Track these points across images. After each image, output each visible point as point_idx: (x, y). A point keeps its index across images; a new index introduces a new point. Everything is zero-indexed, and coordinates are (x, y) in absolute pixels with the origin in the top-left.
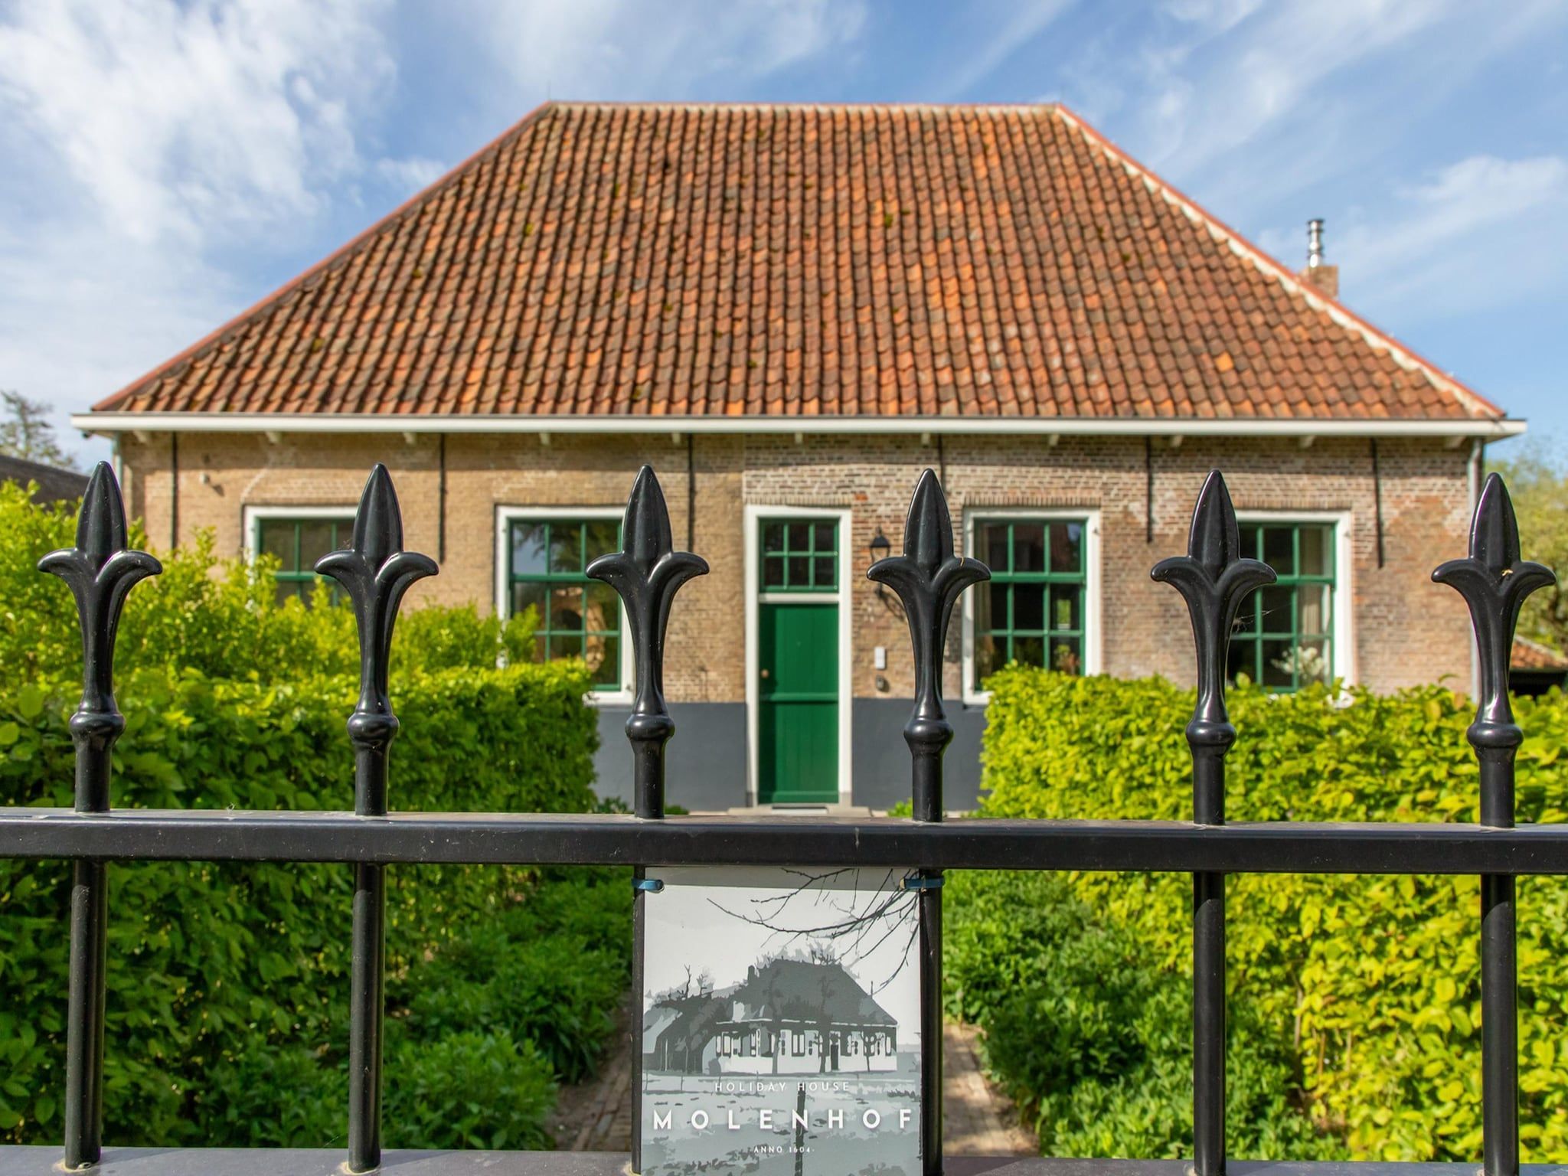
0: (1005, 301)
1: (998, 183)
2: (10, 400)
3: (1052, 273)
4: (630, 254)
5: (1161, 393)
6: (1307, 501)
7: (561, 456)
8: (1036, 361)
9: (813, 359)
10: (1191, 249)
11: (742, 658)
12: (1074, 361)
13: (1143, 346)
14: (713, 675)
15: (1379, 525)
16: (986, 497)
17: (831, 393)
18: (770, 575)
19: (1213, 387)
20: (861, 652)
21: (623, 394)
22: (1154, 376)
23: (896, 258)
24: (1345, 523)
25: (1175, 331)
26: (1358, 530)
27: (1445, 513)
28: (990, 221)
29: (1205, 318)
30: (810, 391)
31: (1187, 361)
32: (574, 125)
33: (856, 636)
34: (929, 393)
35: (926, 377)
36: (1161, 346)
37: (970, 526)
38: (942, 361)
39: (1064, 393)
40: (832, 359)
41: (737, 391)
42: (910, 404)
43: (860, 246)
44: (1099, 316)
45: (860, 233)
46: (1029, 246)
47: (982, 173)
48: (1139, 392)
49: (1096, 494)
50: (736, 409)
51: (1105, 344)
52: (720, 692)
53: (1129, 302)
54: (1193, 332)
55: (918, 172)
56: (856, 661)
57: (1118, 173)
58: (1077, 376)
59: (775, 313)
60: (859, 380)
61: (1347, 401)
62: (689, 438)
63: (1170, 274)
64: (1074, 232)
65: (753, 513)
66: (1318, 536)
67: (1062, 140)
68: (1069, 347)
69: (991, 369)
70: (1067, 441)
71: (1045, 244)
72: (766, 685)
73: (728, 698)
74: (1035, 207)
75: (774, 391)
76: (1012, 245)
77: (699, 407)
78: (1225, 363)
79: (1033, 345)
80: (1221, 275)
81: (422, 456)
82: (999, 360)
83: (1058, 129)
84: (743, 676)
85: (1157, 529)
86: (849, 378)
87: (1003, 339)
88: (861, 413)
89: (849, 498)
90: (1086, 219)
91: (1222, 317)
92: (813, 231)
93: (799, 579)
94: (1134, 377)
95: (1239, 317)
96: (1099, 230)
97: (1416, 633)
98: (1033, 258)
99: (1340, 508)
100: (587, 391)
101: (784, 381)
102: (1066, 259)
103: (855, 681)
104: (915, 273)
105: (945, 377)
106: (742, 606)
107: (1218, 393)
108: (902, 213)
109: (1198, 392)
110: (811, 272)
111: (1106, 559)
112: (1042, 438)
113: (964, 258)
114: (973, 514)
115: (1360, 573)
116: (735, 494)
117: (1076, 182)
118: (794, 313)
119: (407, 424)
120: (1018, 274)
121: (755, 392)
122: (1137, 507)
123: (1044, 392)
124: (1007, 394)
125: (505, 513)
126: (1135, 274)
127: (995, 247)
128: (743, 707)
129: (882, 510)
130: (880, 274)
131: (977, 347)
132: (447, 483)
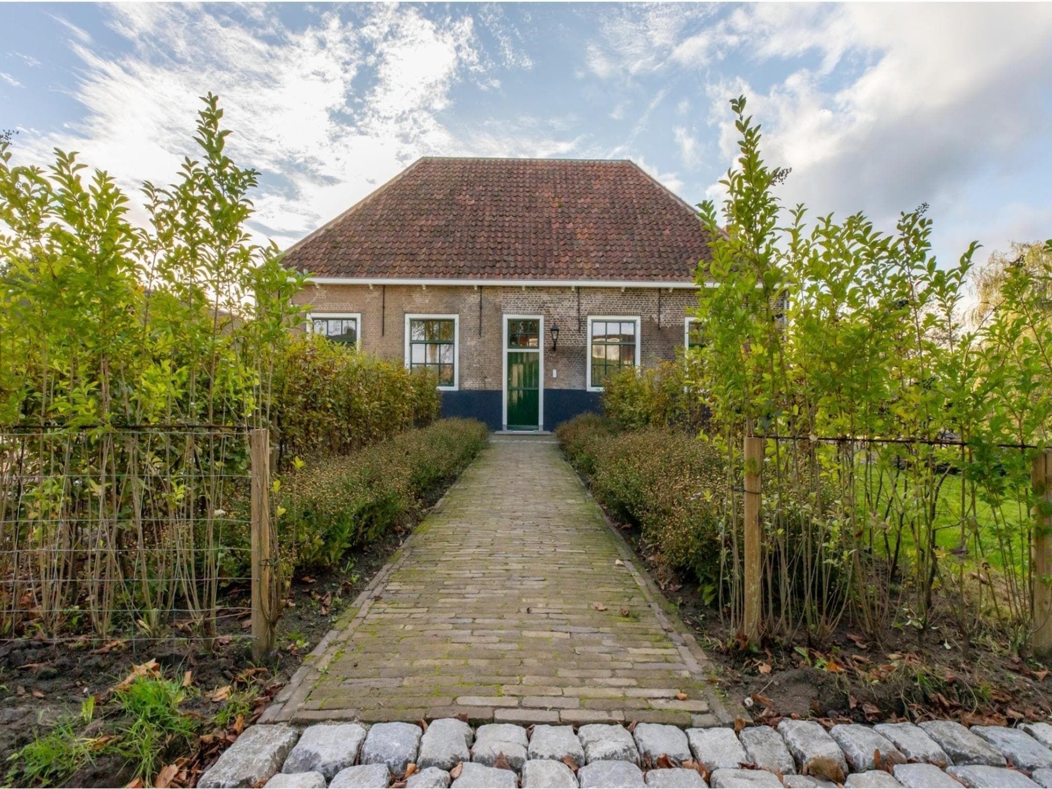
0: (605, 236)
1: (604, 192)
3: (624, 226)
5: (664, 272)
7: (431, 294)
9: (529, 258)
11: (501, 373)
12: (631, 260)
13: (658, 254)
14: (489, 380)
16: (596, 312)
17: (536, 271)
18: (513, 339)
19: (686, 270)
20: (547, 371)
21: (454, 271)
22: (662, 266)
23: (562, 220)
25: (671, 249)
30: (528, 271)
31: (675, 261)
32: (434, 166)
33: (545, 366)
34: (574, 271)
35: (573, 266)
36: (665, 255)
37: (590, 322)
38: (579, 260)
39: (627, 272)
40: (537, 258)
41: (499, 271)
42: (567, 276)
43: (548, 215)
44: (642, 243)
45: (548, 210)
46: (615, 216)
47: (597, 187)
48: (656, 272)
49: (639, 311)
50: (499, 277)
51: (644, 253)
52: (491, 385)
53: (654, 238)
55: (572, 186)
56: (546, 375)
58: (633, 266)
59: (514, 241)
62: (480, 287)
64: (633, 210)
65: (506, 317)
67: (629, 174)
69: (599, 262)
70: (627, 290)
71: (621, 215)
72: (510, 383)
73: (496, 388)
74: (618, 200)
75: (514, 271)
76: (609, 215)
77: (485, 275)
78: (690, 261)
79: (616, 254)
81: (376, 292)
82: (602, 259)
83: (628, 170)
84: (501, 381)
85: (662, 324)
89: (543, 312)
90: (638, 206)
91: (689, 244)
92: (530, 209)
93: (525, 343)
95: (697, 244)
96: (643, 210)
98: (617, 219)
100: (441, 269)
101: (518, 267)
102: (630, 221)
103: (545, 382)
104: (570, 225)
106: (501, 353)
108: (565, 202)
109: (679, 272)
110: (529, 225)
111: (643, 336)
112: (619, 289)
113: (589, 220)
114: (591, 318)
116: (499, 310)
117: (635, 191)
118: (522, 241)
119: (370, 281)
120: (611, 226)
122: (655, 316)
123: (620, 271)
124: (605, 273)
125: (408, 317)
126: (656, 227)
127: (602, 216)
128: (501, 392)
129: (556, 317)
130: (556, 226)
131: (593, 254)
132: (386, 305)
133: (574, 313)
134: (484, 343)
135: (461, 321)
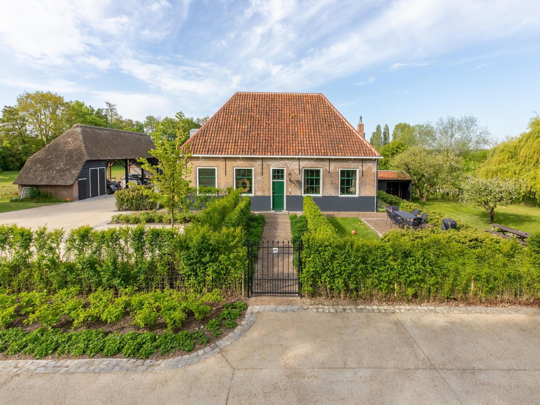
0: (310, 133)
1: (310, 110)
2: (107, 104)
3: (317, 128)
4: (252, 124)
5: (331, 151)
6: (352, 167)
7: (243, 160)
8: (314, 145)
9: (280, 144)
10: (340, 124)
11: (270, 189)
12: (319, 145)
13: (330, 142)
14: (266, 192)
15: (363, 171)
16: (305, 167)
17: (283, 151)
18: (274, 177)
19: (340, 150)
20: (287, 189)
21: (252, 151)
22: (331, 148)
23: (293, 125)
24: (358, 170)
25: (335, 140)
26: (360, 171)
27: (372, 169)
28: (308, 118)
29: (340, 137)
30: (280, 151)
31: (336, 145)
32: (242, 97)
33: (287, 186)
34: (297, 151)
35: (297, 148)
36: (333, 142)
37: (303, 170)
38: (300, 145)
39: (317, 151)
40: (283, 144)
41: (269, 150)
42: (294, 153)
43: (288, 123)
44: (324, 137)
45: (288, 120)
46: (314, 123)
47: (308, 108)
48: (328, 151)
49: (322, 166)
50: (269, 153)
51: (324, 142)
52: (266, 194)
53: (329, 134)
54: (338, 140)
55: (298, 107)
56: (287, 190)
57: (330, 108)
58: (320, 148)
59: (275, 136)
60: (287, 148)
61: (358, 152)
62: (262, 158)
63: (336, 128)
64: (321, 120)
65: (271, 169)
66: (354, 172)
67: (321, 101)
68: (319, 142)
69: (307, 146)
70: (317, 159)
71: (317, 122)
72: (273, 193)
73: (268, 195)
74: (316, 115)
75: (275, 150)
76: (312, 123)
77: (264, 153)
78: (342, 146)
79: (313, 142)
80: (343, 129)
81: (223, 160)
82: (308, 145)
83: (321, 98)
84: (270, 192)
85: (330, 171)
86: (286, 148)
87: (309, 141)
88: (287, 155)
89: (286, 167)
90: (324, 118)
91: (342, 137)
92: (280, 119)
93: (278, 178)
94: (328, 148)
95: (345, 137)
96: (326, 120)
97: (367, 186)
98: (315, 125)
99: (357, 168)
100: (247, 150)
101: (276, 149)
102: (320, 125)
103: (286, 193)
104: (296, 128)
105: (300, 148)
106: (270, 182)
107: (340, 151)
108: (295, 116)
109: (337, 151)
110: (280, 128)
111: (323, 176)
112: (314, 159)
113: (304, 125)
114: (304, 169)
115: (360, 178)
116: (269, 166)
117: (323, 110)
118: (277, 136)
119: (220, 156)
120: (312, 128)
121: (272, 150)
122: (328, 168)
123: (314, 151)
124: (309, 151)
125: (235, 168)
126: (330, 128)
127: (309, 123)
128: (270, 196)
129: (290, 168)
130: (291, 128)
131: (305, 142)
132: (227, 164)
133: (297, 167)
134: (263, 178)
135: (255, 170)
